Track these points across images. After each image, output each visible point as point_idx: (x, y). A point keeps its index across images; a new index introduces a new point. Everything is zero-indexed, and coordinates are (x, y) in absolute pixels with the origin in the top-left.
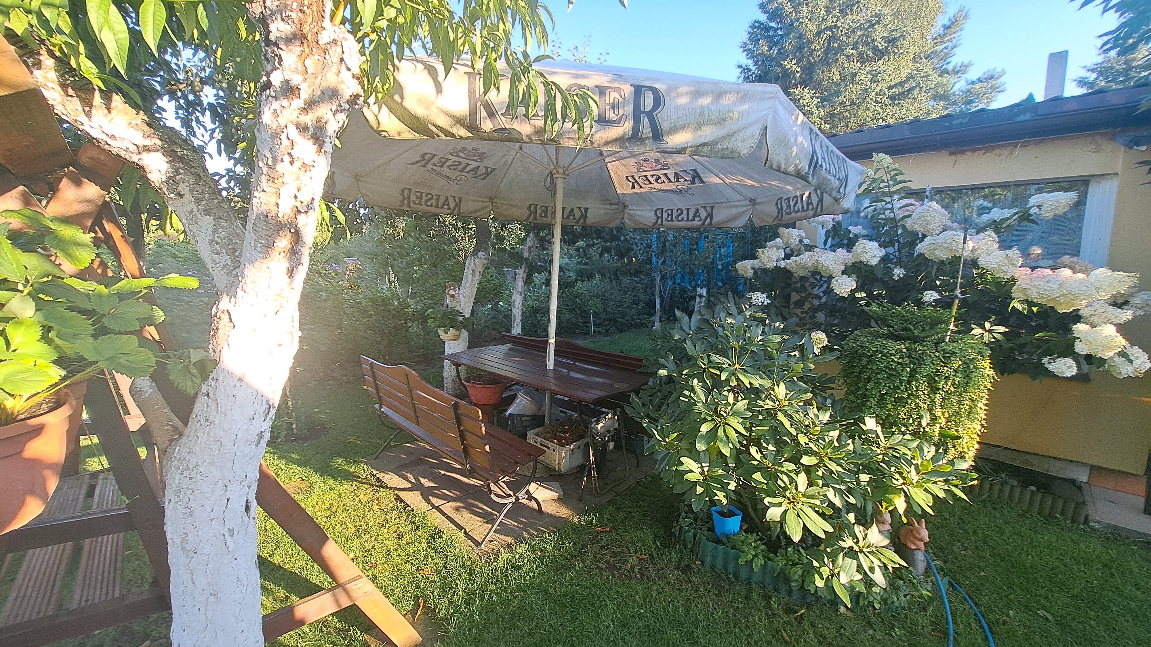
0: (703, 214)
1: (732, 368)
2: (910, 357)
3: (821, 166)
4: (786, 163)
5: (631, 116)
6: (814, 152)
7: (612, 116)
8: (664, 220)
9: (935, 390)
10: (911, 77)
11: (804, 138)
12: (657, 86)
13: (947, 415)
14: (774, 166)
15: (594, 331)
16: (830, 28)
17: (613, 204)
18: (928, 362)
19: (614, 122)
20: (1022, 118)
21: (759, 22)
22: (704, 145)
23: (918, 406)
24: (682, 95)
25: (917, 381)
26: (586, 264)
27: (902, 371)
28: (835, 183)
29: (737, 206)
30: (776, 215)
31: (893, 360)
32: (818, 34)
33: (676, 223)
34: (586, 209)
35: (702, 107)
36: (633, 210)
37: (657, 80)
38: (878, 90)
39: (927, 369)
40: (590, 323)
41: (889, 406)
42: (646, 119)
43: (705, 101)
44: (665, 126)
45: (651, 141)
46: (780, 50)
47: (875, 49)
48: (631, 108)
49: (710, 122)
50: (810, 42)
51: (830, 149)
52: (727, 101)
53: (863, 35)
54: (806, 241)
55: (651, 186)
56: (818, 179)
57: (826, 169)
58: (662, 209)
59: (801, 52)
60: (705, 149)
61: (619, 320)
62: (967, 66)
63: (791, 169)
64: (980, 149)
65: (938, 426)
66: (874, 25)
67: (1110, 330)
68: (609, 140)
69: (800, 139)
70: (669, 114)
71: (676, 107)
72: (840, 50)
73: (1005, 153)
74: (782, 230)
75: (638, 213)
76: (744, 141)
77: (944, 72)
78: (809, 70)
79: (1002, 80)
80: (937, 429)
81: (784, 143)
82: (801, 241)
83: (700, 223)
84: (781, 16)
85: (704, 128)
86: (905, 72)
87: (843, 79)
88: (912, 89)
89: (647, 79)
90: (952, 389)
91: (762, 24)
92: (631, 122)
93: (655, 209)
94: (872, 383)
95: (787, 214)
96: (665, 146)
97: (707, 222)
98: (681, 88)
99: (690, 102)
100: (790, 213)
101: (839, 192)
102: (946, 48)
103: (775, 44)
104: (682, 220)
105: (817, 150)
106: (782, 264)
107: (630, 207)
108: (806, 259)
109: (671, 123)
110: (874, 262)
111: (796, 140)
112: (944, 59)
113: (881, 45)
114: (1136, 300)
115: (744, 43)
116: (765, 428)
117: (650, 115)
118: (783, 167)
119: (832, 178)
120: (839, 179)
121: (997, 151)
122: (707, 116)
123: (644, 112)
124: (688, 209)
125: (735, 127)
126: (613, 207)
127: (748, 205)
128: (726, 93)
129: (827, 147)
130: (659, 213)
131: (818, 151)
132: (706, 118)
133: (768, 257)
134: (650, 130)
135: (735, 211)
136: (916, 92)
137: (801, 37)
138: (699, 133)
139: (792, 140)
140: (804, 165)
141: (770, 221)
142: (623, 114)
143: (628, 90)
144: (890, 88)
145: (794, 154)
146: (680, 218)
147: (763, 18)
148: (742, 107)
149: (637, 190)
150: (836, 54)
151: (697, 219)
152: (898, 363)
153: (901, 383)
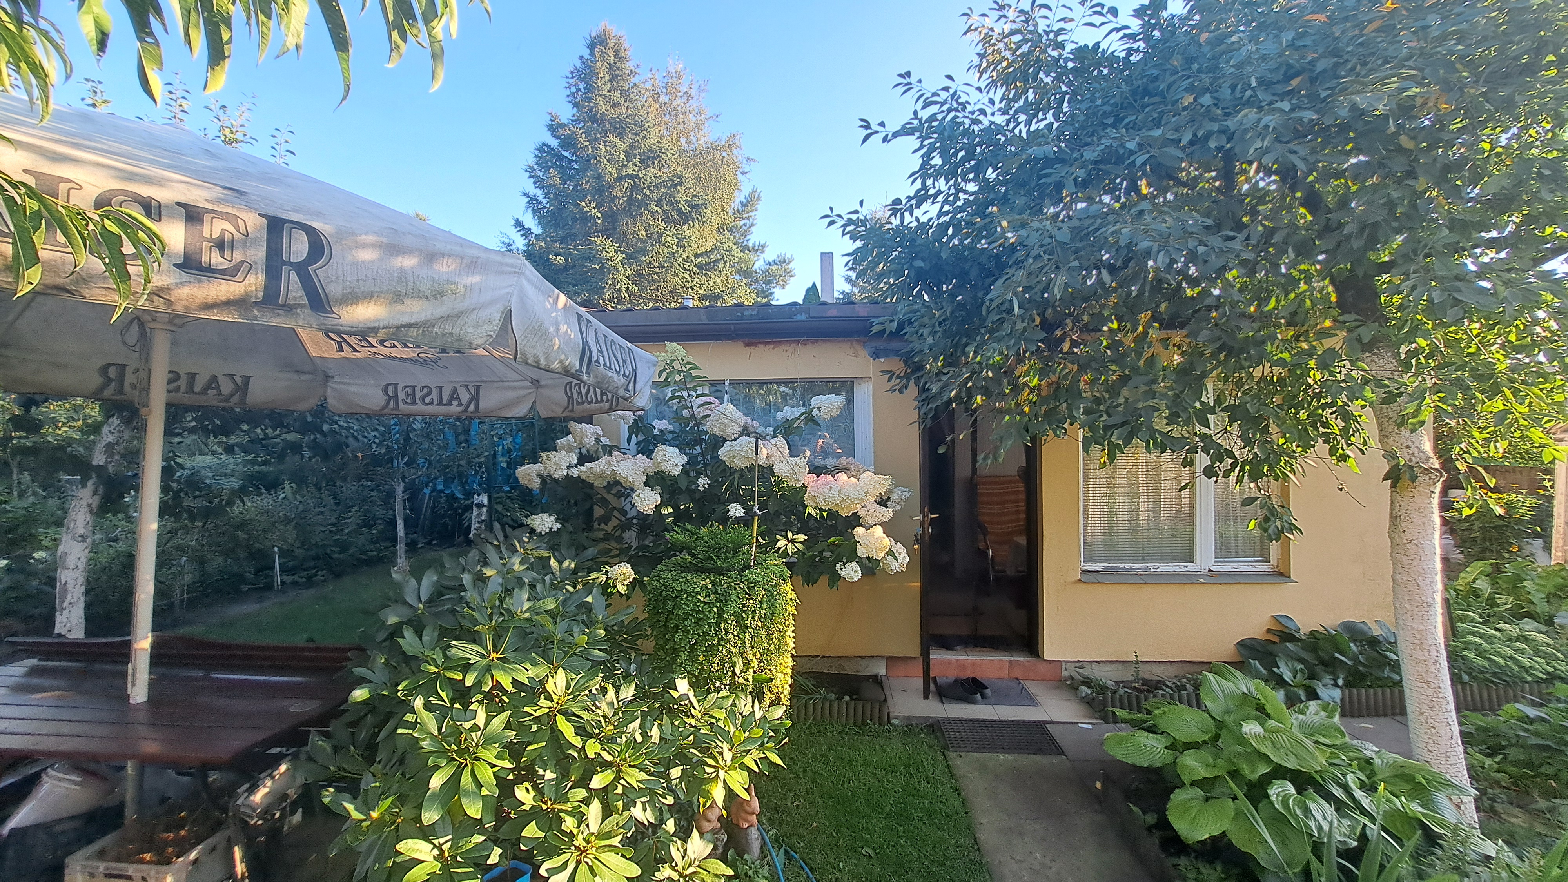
0: (465, 397)
1: (485, 662)
2: (716, 593)
3: (597, 362)
4: (547, 358)
5: (261, 266)
6: (585, 344)
7: (217, 260)
8: (400, 403)
9: (744, 629)
10: (715, 248)
11: (569, 327)
12: (315, 225)
13: (758, 655)
14: (529, 362)
15: (283, 582)
16: (631, 177)
17: (304, 373)
18: (734, 597)
19: (223, 272)
20: (798, 317)
21: (548, 146)
22: (410, 326)
23: (729, 652)
24: (364, 246)
25: (725, 621)
26: (264, 463)
27: (710, 612)
28: (620, 380)
29: (515, 388)
30: (566, 404)
31: (699, 600)
32: (620, 179)
33: (420, 407)
34: (247, 379)
35: (401, 270)
36: (345, 384)
37: (319, 215)
38: (684, 256)
39: (734, 606)
40: (272, 568)
41: (701, 658)
42: (294, 276)
43: (408, 262)
44: (334, 290)
45: (308, 311)
46: (576, 186)
47: (679, 211)
48: (259, 253)
49: (418, 294)
50: (611, 187)
51: (610, 338)
52: (444, 267)
53: (667, 193)
54: (605, 440)
55: (374, 350)
56: (596, 377)
57: (605, 365)
58: (396, 386)
59: (601, 195)
60: (413, 332)
61: (336, 556)
62: (763, 246)
63: (556, 365)
64: (769, 343)
65: (751, 670)
66: (676, 185)
67: (878, 531)
68: (210, 301)
69: (564, 328)
70: (340, 273)
71: (355, 264)
72: (643, 204)
73: (791, 348)
74: (573, 425)
75: (352, 389)
76: (477, 326)
77: (745, 249)
78: (611, 218)
79: (791, 265)
80: (750, 675)
81: (539, 332)
82: (597, 440)
83: (460, 409)
84: (574, 146)
85: (407, 302)
86: (711, 242)
87: (649, 236)
88: (716, 261)
89: (297, 211)
90: (760, 624)
91: (553, 149)
92: (261, 277)
93: (384, 384)
94: (680, 633)
95: (579, 404)
96: (336, 322)
97: (472, 408)
98: (363, 237)
99: (381, 260)
100: (583, 403)
101: (627, 389)
102: (745, 225)
103: (570, 178)
104: (431, 403)
105: (590, 341)
106: (575, 472)
107: (337, 379)
108: (602, 465)
109: (345, 288)
110: (676, 471)
111: (557, 330)
112: (744, 235)
113: (686, 209)
114: (894, 496)
115: (531, 167)
116: (540, 745)
117: (301, 269)
118: (543, 362)
119: (615, 375)
120: (624, 375)
121: (784, 347)
122: (411, 284)
123: (291, 264)
124: (440, 388)
125: (460, 306)
126: (304, 377)
127: (528, 388)
128: (443, 255)
129: (605, 336)
130: (391, 392)
131: (592, 342)
132: (410, 287)
133: (556, 464)
134: (301, 293)
135: (511, 394)
136: (721, 265)
137: (599, 177)
138: (399, 307)
139: (551, 330)
140: (574, 362)
141: (558, 412)
142: (243, 262)
143: (253, 221)
144: (697, 256)
145: (556, 347)
146: (427, 400)
147: (554, 143)
148: (470, 279)
149: (347, 353)
150: (639, 207)
151: (455, 403)
152: (705, 603)
153: (710, 627)
